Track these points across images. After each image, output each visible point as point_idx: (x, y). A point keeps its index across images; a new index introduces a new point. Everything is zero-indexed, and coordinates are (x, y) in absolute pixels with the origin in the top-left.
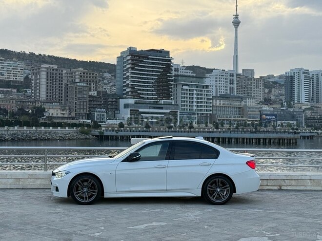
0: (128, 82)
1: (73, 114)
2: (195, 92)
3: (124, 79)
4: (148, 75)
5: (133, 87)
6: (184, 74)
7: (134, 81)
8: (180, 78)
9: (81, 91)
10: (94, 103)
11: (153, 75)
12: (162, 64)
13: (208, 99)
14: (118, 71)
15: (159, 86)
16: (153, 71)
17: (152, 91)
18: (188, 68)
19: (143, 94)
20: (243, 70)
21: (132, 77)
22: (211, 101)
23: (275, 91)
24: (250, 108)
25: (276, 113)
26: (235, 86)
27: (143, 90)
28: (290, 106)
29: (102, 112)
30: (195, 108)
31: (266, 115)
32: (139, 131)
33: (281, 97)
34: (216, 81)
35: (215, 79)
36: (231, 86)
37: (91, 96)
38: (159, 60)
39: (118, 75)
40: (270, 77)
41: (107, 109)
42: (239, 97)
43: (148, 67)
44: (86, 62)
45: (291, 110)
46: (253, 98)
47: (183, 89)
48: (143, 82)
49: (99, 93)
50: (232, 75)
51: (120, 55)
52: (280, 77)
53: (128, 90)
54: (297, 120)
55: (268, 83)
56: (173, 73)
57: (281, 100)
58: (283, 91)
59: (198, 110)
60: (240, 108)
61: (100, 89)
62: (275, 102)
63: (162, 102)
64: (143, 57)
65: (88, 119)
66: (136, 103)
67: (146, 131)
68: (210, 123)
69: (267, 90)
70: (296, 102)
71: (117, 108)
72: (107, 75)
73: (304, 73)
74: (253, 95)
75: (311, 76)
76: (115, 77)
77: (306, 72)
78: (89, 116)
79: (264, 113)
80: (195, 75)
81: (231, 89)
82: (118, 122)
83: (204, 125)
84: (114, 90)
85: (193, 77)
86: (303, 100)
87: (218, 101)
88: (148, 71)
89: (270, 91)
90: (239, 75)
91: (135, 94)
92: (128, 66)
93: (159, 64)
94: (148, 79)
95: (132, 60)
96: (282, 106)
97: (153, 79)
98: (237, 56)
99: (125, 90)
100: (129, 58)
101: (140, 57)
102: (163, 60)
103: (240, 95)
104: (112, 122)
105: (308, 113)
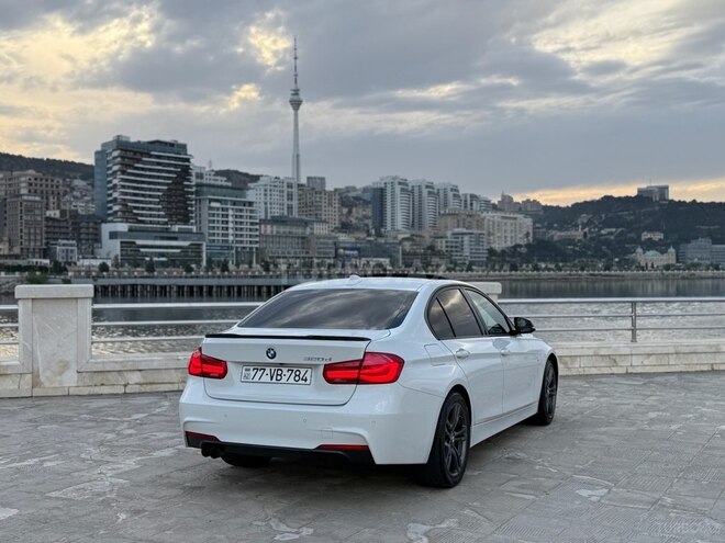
0: (116, 195)
1: (17, 250)
2: (230, 212)
3: (109, 189)
4: (150, 183)
5: (124, 203)
6: (212, 182)
7: (126, 194)
8: (205, 189)
9: (29, 210)
10: (54, 229)
11: (159, 184)
12: (175, 166)
13: (252, 224)
14: (97, 177)
15: (170, 203)
16: (158, 177)
17: (159, 210)
18: (218, 173)
19: (142, 215)
20: (309, 178)
21: (123, 187)
22: (257, 227)
23: (358, 212)
24: (319, 238)
25: (359, 245)
26: (295, 203)
27: (143, 209)
28: (379, 235)
29: (71, 245)
30: (231, 238)
31: (345, 249)
32: (135, 277)
33: (366, 221)
34: (266, 195)
35: (263, 192)
36: (290, 202)
37: (48, 219)
38: (169, 158)
39: (97, 183)
40: (349, 189)
41: (79, 240)
42: (302, 220)
43: (150, 170)
44: (42, 160)
45: (381, 241)
46: (325, 222)
47: (211, 208)
48: (143, 195)
49: (63, 213)
50: (290, 186)
51: (99, 149)
52: (365, 190)
53: (116, 208)
54: (390, 257)
55: (347, 199)
56: (194, 180)
57: (367, 225)
58: (369, 212)
59: (237, 242)
60: (303, 238)
61: (67, 207)
62: (357, 229)
63: (176, 228)
64: (142, 154)
65: (45, 258)
66: (130, 230)
67: (146, 277)
68: (257, 262)
69: (345, 211)
70: (389, 228)
71: (97, 239)
72: (78, 183)
73: (400, 183)
74: (323, 217)
75: (410, 189)
76: (93, 186)
77: (403, 183)
78: (45, 253)
79: (341, 245)
80: (229, 184)
81: (290, 208)
82: (97, 263)
83: (246, 266)
84: (93, 208)
85: (227, 187)
86: (400, 225)
87: (269, 227)
88: (150, 176)
89: (350, 212)
90: (302, 185)
91: (128, 214)
92: (116, 168)
93: (169, 165)
94: (150, 190)
95: (123, 158)
96: (369, 235)
97: (159, 190)
98: (298, 156)
99: (111, 208)
100: (116, 153)
101: (135, 153)
102: (175, 159)
103: (304, 217)
104: (86, 262)
105: (407, 245)
